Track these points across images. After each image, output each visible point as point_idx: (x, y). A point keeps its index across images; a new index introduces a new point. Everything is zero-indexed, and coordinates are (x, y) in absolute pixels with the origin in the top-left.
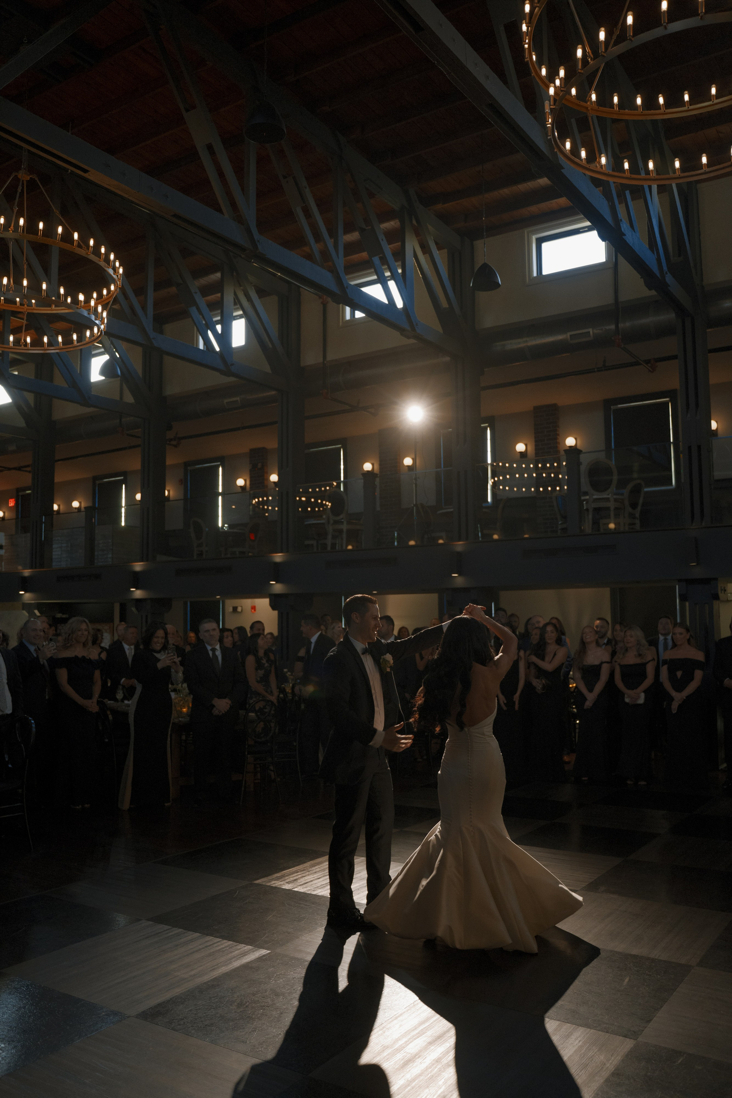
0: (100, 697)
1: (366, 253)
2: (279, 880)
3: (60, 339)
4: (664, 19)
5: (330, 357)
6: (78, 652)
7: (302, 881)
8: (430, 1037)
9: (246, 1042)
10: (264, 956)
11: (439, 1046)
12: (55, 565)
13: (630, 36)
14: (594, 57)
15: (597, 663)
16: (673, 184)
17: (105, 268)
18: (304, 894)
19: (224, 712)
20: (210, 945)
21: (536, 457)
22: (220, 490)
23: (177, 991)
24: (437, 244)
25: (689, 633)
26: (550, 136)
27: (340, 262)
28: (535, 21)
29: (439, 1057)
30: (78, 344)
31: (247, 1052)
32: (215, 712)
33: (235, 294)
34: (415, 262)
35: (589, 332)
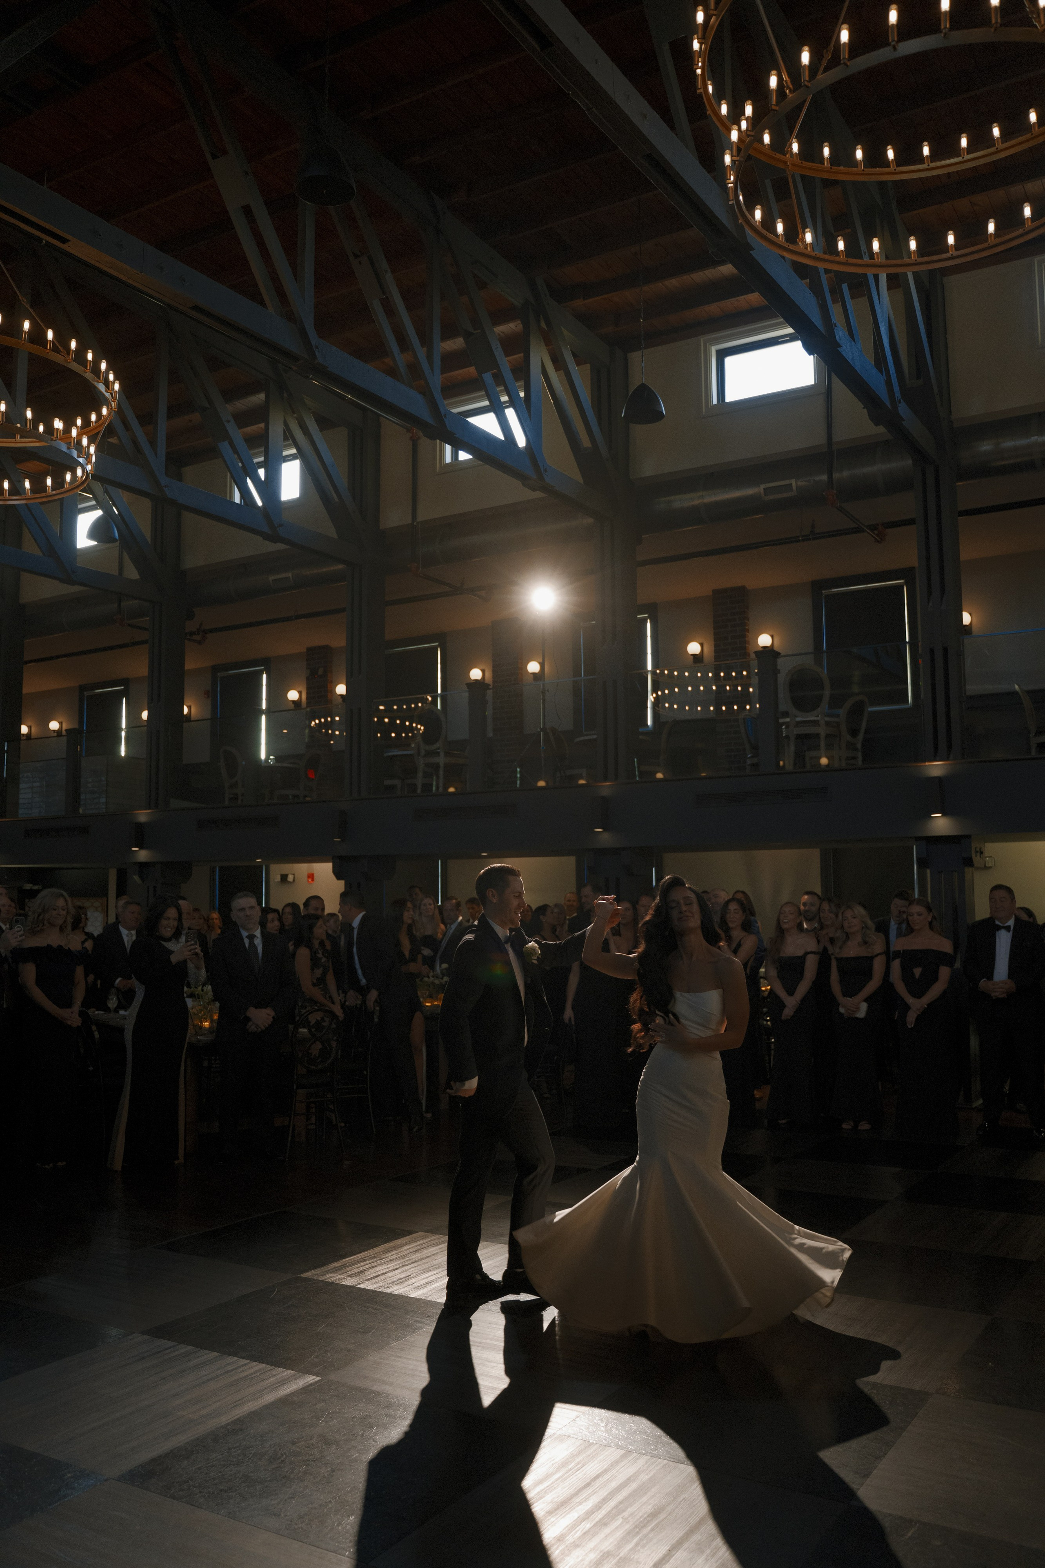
0: (83, 1004)
1: (474, 367)
2: (337, 1273)
3: (27, 484)
4: (893, 37)
5: (422, 517)
6: (53, 939)
7: (372, 1273)
8: (549, 1503)
9: (280, 1515)
10: (311, 1385)
11: (562, 1516)
12: (22, 813)
13: (844, 58)
14: (794, 88)
15: (800, 953)
16: (908, 273)
17: (93, 383)
18: (373, 1292)
19: (263, 1028)
20: (232, 1370)
21: (715, 662)
22: (264, 707)
23: (182, 1439)
24: (575, 355)
25: (931, 914)
26: (732, 200)
27: (436, 379)
28: (711, 35)
29: (562, 1533)
30: (54, 492)
31: (280, 1530)
32: (251, 1027)
33: (286, 425)
34: (544, 382)
35: (791, 485)
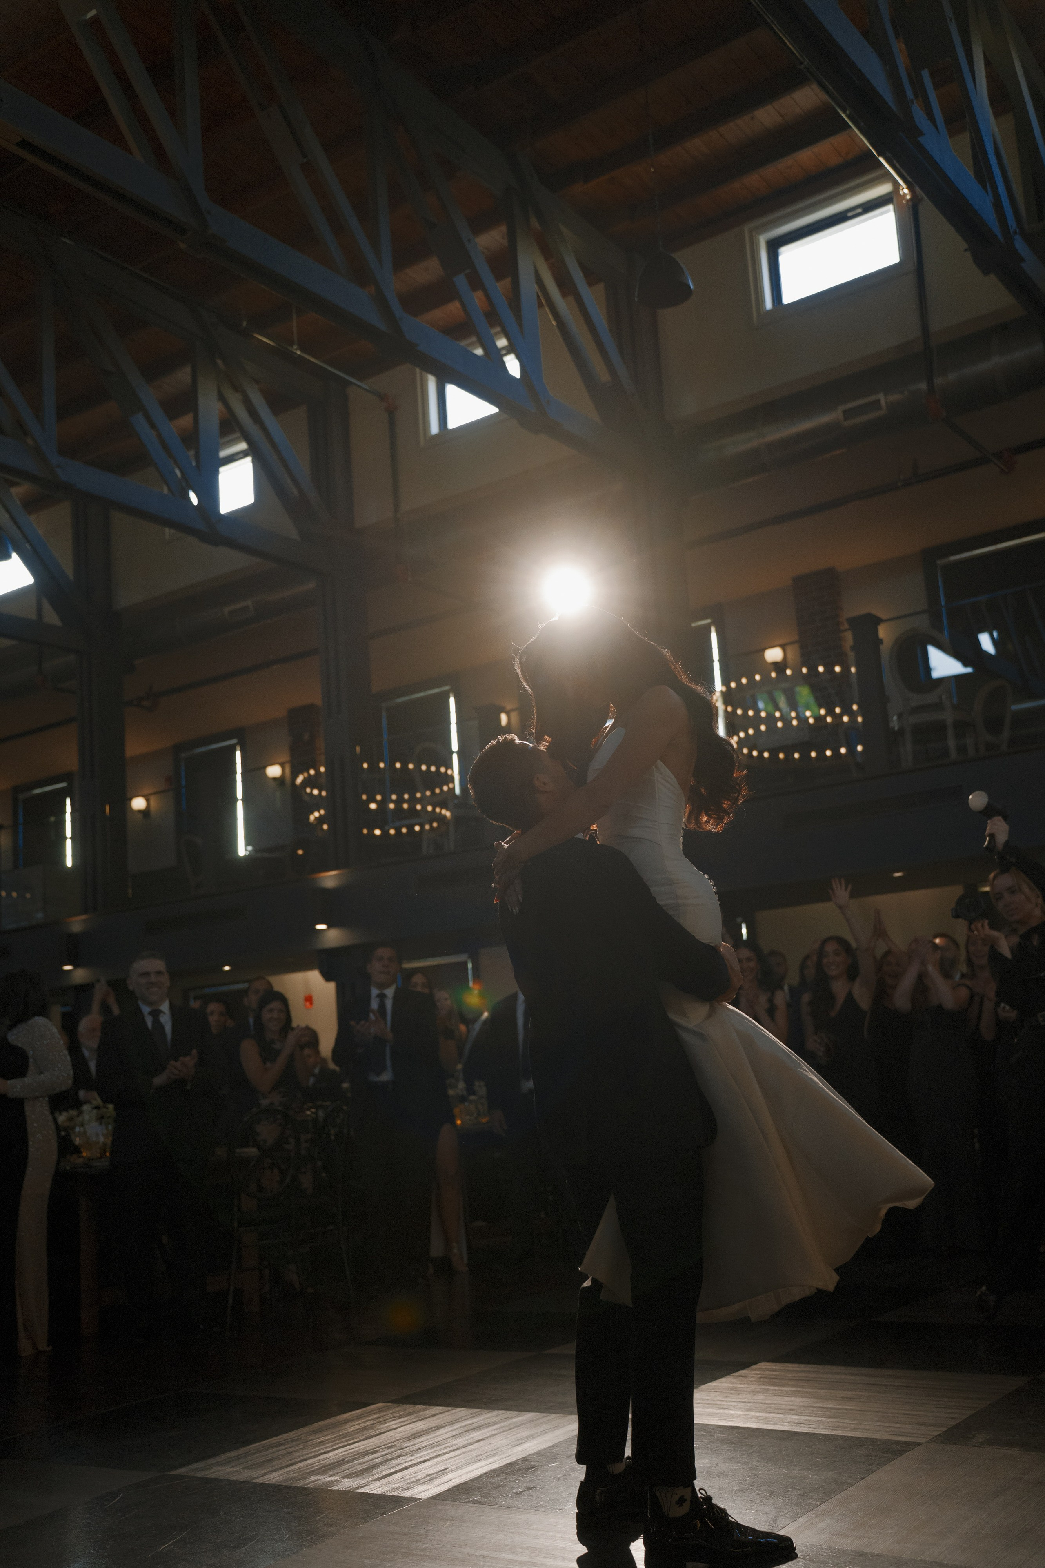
1: (457, 302)
5: (406, 507)
24: (584, 270)
33: (220, 398)
34: (540, 294)
35: (878, 401)
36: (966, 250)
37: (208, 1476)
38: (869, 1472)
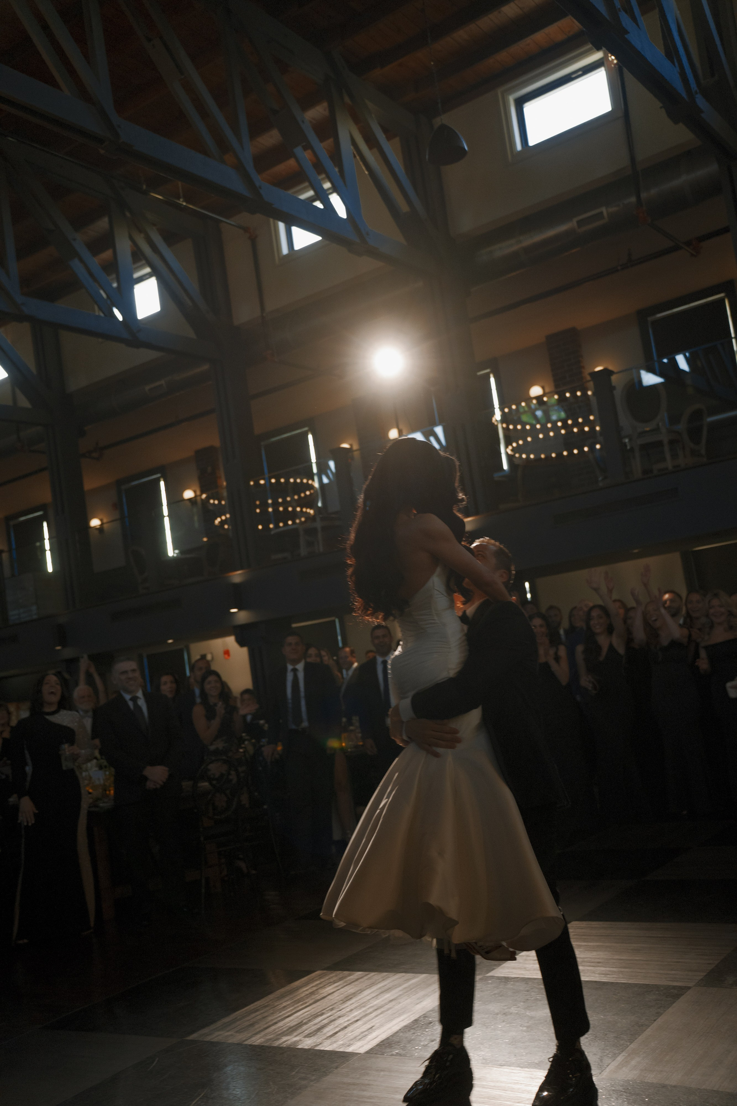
1: (293, 159)
5: (269, 307)
19: (161, 785)
22: (166, 511)
32: (149, 785)
34: (355, 153)
35: (602, 213)
36: (661, 107)
37: (212, 1040)
38: (659, 1014)
